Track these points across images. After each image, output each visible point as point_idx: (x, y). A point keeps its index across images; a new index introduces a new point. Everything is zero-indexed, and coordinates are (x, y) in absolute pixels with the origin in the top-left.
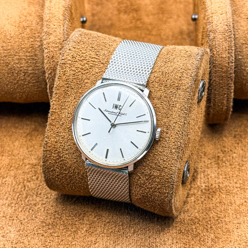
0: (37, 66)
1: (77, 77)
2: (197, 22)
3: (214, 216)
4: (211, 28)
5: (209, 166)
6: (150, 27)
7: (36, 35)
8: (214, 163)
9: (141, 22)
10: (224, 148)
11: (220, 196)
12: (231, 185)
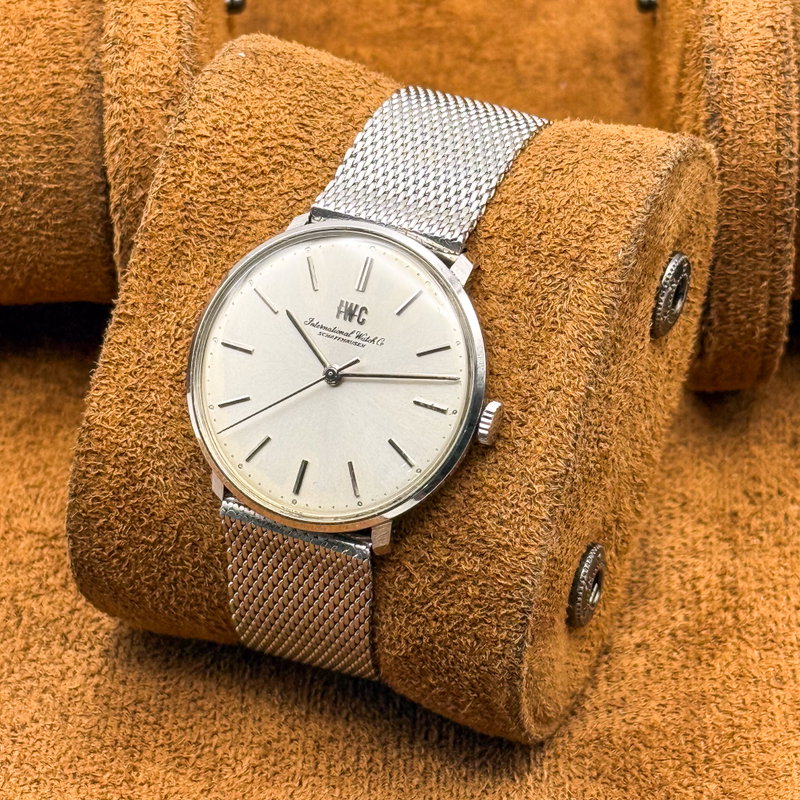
0: (72, 166)
1: (223, 197)
2: (659, 16)
3: (719, 724)
4: (716, 36)
5: (700, 546)
6: (474, 33)
7: (70, 49)
8: (718, 537)
9: (438, 12)
10: (756, 484)
11: (742, 654)
12: (781, 615)
